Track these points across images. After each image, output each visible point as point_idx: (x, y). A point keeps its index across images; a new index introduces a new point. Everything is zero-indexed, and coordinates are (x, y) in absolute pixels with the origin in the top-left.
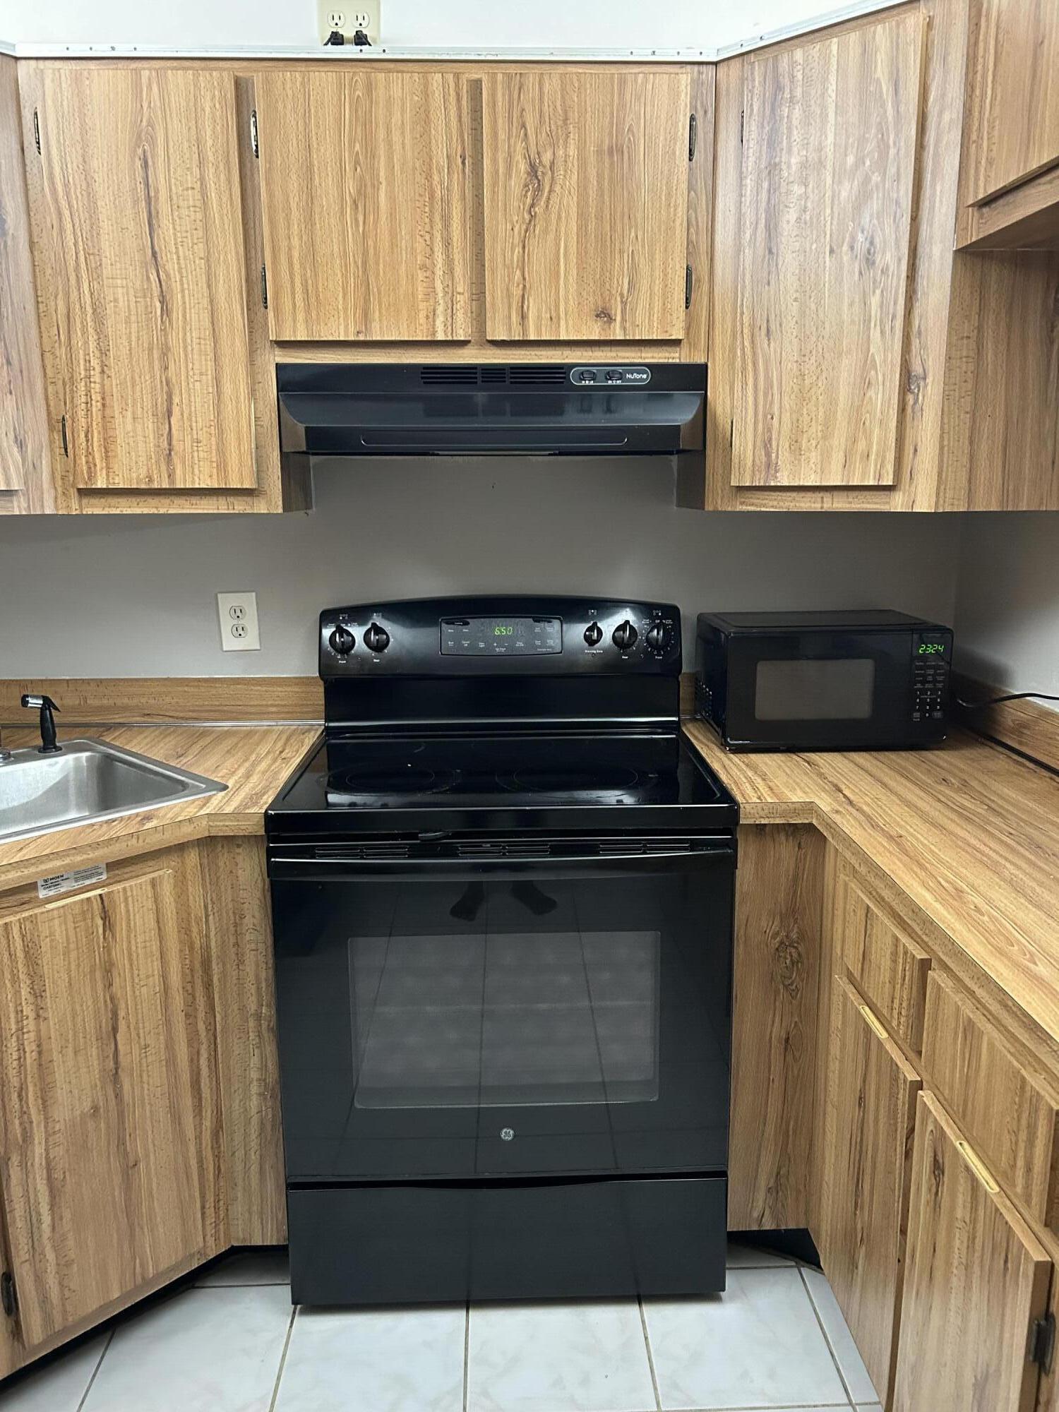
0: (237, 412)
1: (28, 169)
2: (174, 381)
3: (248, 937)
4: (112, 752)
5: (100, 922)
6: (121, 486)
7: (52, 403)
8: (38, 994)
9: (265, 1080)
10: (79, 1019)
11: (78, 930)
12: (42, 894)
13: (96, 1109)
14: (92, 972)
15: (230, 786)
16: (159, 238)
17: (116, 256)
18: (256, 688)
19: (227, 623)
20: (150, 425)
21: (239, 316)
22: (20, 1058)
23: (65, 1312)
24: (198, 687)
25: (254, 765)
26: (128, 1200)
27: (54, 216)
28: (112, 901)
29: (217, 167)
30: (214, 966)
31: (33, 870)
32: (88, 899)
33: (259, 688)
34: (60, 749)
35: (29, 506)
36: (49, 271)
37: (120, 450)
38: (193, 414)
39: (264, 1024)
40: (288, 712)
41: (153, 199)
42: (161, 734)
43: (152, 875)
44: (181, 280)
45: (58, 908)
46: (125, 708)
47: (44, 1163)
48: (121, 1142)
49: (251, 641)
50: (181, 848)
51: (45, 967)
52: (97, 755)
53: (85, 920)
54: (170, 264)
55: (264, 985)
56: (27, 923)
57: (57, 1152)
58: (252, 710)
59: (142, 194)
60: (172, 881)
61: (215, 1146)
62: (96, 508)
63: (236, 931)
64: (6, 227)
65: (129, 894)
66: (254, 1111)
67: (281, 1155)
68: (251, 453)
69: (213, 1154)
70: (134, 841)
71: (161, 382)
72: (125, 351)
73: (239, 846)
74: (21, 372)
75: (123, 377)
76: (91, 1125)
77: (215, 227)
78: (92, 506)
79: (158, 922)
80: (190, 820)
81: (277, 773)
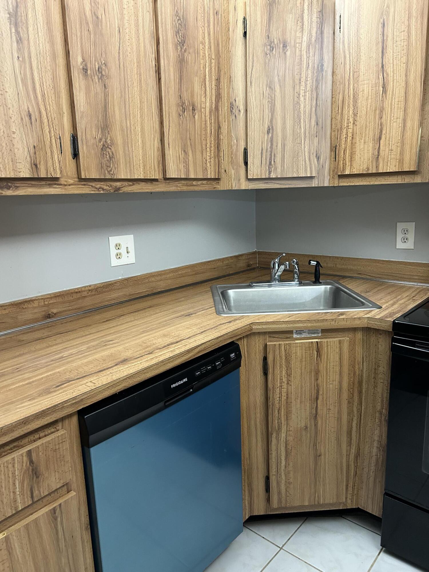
0: (412, 134)
1: (335, 41)
2: (384, 123)
3: (380, 376)
4: (340, 286)
5: (316, 353)
6: (356, 173)
7: (333, 140)
8: (289, 375)
9: (380, 442)
10: (304, 389)
11: (306, 354)
12: (295, 336)
13: (306, 427)
14: (311, 372)
15: (383, 307)
16: (385, 58)
17: (366, 70)
18: (409, 267)
19: (400, 236)
20: (371, 145)
21: (419, 87)
22: (280, 397)
23: (286, 500)
24: (383, 264)
25: (397, 301)
26: (315, 469)
27: (343, 59)
28: (321, 345)
29: (417, 18)
30: (364, 384)
31: (291, 325)
32: (312, 342)
33: (411, 267)
34: (321, 283)
35: (318, 183)
36: (338, 83)
37: (357, 157)
38: (391, 138)
39: (383, 418)
40: (424, 280)
41: (385, 41)
42: (363, 282)
43: (340, 339)
44: (393, 76)
45: (300, 343)
46: (351, 270)
47: (285, 441)
48: (315, 445)
49: (410, 245)
50: (354, 330)
51: (292, 365)
52: (334, 287)
53: (310, 350)
54: (389, 69)
55: (385, 399)
56: (287, 346)
57: (290, 438)
58: (406, 277)
59: (380, 40)
60: (348, 343)
61: (355, 462)
62: (345, 183)
63: (375, 372)
64: (324, 68)
65: (329, 344)
66: (374, 454)
67: (384, 477)
68: (416, 153)
69: (354, 465)
70: (333, 322)
71: (378, 124)
72: (364, 112)
73: (380, 334)
74: (322, 128)
75: (362, 125)
76: (304, 433)
77: (413, 47)
78: (344, 182)
79: (340, 359)
80: (359, 318)
81: (407, 305)
